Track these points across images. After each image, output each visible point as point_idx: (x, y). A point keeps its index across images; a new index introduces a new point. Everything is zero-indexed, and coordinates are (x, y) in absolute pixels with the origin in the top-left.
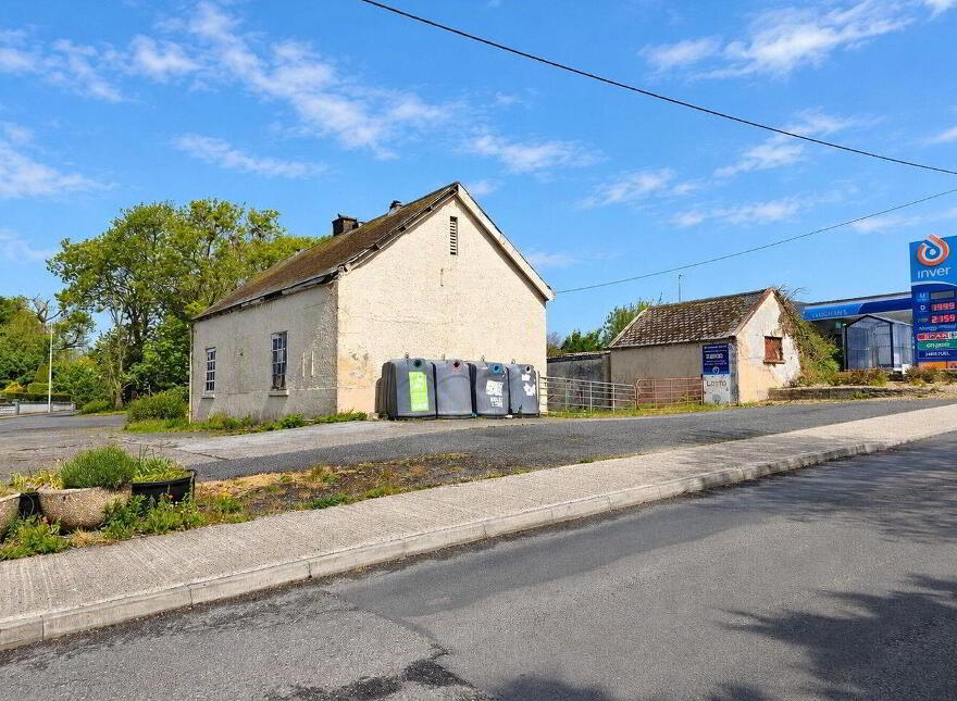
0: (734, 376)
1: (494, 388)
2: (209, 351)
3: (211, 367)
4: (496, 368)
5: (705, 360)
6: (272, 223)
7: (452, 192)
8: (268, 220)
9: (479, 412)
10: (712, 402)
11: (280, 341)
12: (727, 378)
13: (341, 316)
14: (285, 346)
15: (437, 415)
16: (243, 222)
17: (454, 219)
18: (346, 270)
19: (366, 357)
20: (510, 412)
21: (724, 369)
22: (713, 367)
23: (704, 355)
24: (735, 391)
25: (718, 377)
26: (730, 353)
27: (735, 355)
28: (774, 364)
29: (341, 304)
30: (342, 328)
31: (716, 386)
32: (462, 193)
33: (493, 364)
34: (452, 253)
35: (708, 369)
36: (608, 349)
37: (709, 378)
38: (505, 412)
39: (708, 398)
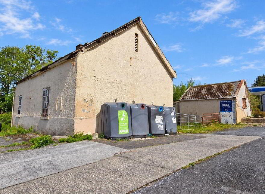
0: (235, 113)
1: (159, 120)
2: (20, 97)
3: (20, 104)
4: (161, 109)
5: (221, 106)
6: (55, 55)
7: (136, 21)
8: (54, 54)
9: (152, 133)
10: (224, 123)
11: (47, 92)
12: (231, 113)
13: (78, 77)
14: (49, 94)
15: (132, 135)
16: (45, 54)
17: (137, 35)
18: (82, 51)
19: (91, 101)
20: (166, 132)
21: (230, 110)
22: (225, 109)
23: (221, 104)
24: (235, 119)
25: (227, 113)
26: (233, 103)
27: (235, 105)
28: (245, 109)
29: (78, 70)
30: (78, 84)
31: (226, 117)
32: (141, 22)
33: (159, 107)
34: (136, 51)
35: (222, 110)
36: (179, 101)
37: (223, 113)
38: (164, 132)
39: (223, 121)
